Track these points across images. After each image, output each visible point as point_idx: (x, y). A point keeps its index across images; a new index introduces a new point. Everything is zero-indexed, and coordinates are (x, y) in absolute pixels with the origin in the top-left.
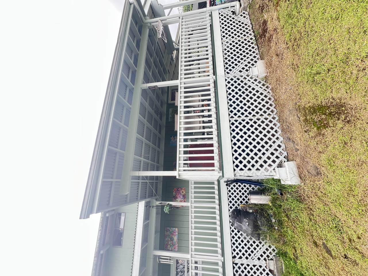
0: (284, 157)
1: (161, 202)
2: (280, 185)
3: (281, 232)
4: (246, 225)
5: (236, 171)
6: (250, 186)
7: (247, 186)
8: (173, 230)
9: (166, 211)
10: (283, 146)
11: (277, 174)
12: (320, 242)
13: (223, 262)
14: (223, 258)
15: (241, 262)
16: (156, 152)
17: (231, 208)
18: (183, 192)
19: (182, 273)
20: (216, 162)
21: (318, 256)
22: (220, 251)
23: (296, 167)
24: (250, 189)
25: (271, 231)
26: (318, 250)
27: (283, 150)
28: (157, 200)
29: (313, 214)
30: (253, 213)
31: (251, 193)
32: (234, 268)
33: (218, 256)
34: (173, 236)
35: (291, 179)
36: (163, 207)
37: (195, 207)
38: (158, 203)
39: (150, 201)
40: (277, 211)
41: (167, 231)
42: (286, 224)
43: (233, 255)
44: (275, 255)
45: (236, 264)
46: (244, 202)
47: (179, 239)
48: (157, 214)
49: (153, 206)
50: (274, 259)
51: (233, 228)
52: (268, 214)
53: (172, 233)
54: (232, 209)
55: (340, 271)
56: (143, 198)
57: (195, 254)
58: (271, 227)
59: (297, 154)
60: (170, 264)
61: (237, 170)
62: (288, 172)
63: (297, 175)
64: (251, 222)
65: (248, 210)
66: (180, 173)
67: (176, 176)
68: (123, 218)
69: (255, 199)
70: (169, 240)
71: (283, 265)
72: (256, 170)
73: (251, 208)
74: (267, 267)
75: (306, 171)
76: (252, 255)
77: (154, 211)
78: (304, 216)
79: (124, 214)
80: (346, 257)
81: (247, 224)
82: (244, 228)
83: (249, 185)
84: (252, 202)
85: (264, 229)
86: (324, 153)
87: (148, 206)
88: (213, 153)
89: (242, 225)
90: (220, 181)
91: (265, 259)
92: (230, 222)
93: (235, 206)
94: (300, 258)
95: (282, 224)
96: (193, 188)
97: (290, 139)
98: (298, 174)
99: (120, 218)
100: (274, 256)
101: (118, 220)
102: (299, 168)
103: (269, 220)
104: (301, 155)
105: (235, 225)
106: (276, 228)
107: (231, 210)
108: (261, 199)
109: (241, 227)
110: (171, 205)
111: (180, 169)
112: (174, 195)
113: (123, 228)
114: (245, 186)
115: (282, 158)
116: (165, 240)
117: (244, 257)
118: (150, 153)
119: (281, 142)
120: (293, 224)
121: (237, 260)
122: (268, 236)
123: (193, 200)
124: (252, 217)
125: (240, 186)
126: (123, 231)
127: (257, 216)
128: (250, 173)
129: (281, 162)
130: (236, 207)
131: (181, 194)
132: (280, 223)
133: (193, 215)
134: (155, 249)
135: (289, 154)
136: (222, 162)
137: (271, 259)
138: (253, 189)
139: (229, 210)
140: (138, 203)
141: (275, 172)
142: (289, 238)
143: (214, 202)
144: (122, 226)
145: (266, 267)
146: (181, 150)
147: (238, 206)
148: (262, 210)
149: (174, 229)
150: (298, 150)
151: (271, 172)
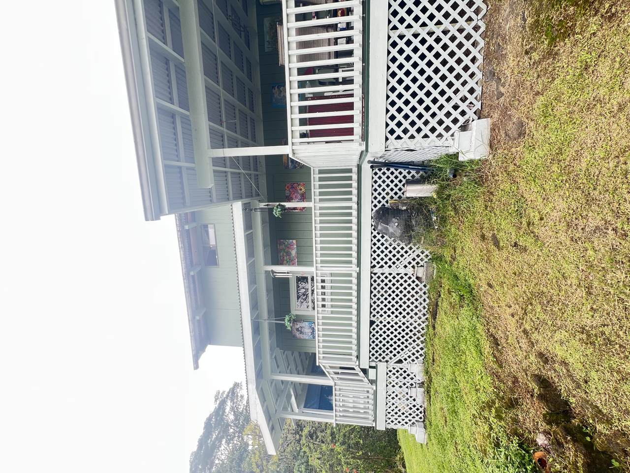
0: (475, 113)
1: (267, 204)
2: (457, 163)
3: (441, 232)
4: (394, 227)
5: (389, 142)
6: (409, 173)
7: (405, 173)
8: (289, 243)
9: (277, 214)
10: (478, 90)
11: (455, 143)
12: (489, 235)
13: (358, 273)
14: (358, 268)
15: (381, 272)
16: (249, 120)
17: (375, 206)
18: (301, 190)
19: (304, 296)
20: (357, 126)
21: (481, 251)
22: (355, 261)
23: (489, 129)
24: (409, 177)
25: (429, 231)
26: (483, 244)
27: (476, 98)
28: (260, 201)
29: (492, 200)
30: (407, 210)
31: (409, 182)
32: (372, 277)
33: (351, 267)
34: (290, 250)
35: (475, 150)
36: (271, 210)
37: (321, 208)
38: (262, 205)
39: (250, 203)
40: (442, 205)
41: (280, 245)
42: (451, 221)
43: (372, 265)
44: (428, 261)
45: (375, 274)
46: (396, 197)
47: (297, 253)
48: (263, 222)
49: (256, 209)
50: (425, 265)
51: (375, 233)
52: (429, 211)
53: (289, 246)
54: (377, 208)
55: (503, 262)
56: (237, 197)
57: (321, 267)
58: (429, 225)
59: (498, 104)
60: (288, 278)
61: (392, 138)
62: (473, 138)
63: (487, 142)
64: (403, 223)
65: (400, 207)
66: (294, 147)
67: (288, 155)
68: (211, 232)
69: (413, 191)
70: (285, 254)
71: (435, 271)
72: (423, 137)
73: (404, 204)
74: (414, 275)
75: (502, 133)
76: (398, 263)
77: (258, 217)
78: (479, 205)
79: (212, 226)
80: (516, 245)
81: (396, 224)
82: (391, 230)
83: (407, 171)
84: (408, 196)
85: (419, 229)
86: (542, 95)
87: (248, 211)
88: (352, 109)
89: (388, 227)
90: (361, 167)
91: (413, 267)
92: (372, 225)
93: (381, 204)
94: (458, 258)
95: (445, 221)
96: (317, 179)
97: (494, 74)
98: (489, 141)
99: (207, 232)
100: (426, 262)
101: (205, 234)
102: (493, 130)
103: (428, 218)
104: (503, 104)
105: (379, 227)
106: (436, 227)
107: (375, 209)
108: (421, 191)
109: (387, 229)
110: (284, 206)
111: (295, 140)
112: (287, 194)
113: (215, 244)
114: (400, 173)
115: (470, 114)
116: (279, 256)
117: (386, 266)
118: (237, 117)
119: (477, 83)
120: (461, 218)
121: (376, 270)
122: (423, 238)
123: (318, 198)
124: (404, 216)
125: (392, 173)
126: (217, 248)
127: (411, 214)
128: (411, 144)
129: (467, 121)
130: (383, 205)
131: (298, 192)
132: (443, 220)
133: (318, 219)
134: (266, 264)
135: (483, 107)
136: (367, 126)
137: (422, 266)
138: (413, 176)
139: (372, 210)
140: (231, 205)
141: (453, 139)
142: (451, 237)
143: (350, 199)
144: (212, 242)
145: (412, 275)
146: (294, 92)
147: (385, 204)
148: (421, 205)
149: (291, 241)
150: (503, 94)
151: (447, 139)
